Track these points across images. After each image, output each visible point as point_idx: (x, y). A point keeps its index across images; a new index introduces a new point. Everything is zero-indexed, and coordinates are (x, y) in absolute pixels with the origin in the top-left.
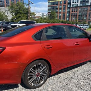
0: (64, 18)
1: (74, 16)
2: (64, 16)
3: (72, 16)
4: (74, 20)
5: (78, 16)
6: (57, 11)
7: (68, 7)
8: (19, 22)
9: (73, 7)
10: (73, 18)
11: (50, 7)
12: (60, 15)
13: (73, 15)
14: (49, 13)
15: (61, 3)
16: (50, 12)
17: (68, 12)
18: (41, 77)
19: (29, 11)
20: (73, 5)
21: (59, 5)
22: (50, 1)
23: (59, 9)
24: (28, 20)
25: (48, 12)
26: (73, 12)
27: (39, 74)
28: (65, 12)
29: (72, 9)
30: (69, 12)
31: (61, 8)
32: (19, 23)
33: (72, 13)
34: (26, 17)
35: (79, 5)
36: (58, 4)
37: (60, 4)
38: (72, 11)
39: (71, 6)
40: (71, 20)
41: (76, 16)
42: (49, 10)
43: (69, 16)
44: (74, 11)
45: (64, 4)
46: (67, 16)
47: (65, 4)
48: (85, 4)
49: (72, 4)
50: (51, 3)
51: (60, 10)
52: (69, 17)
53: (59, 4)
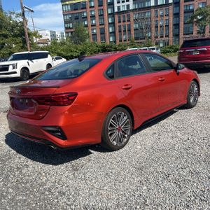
0: (103, 39)
1: (125, 31)
2: (103, 33)
3: (120, 31)
4: (125, 41)
5: (133, 32)
6: (86, 23)
7: (110, 12)
8: (11, 57)
9: (119, 12)
10: (124, 37)
11: (69, 14)
12: (95, 31)
13: (123, 29)
14: (68, 31)
15: (92, 5)
16: (70, 28)
17: (109, 24)
18: (123, 132)
19: (26, 29)
20: (119, 8)
21: (89, 9)
22: (67, 3)
23: (89, 18)
24: (27, 51)
25: (66, 28)
26: (122, 24)
27: (120, 127)
28: (103, 24)
29: (119, 17)
30: (113, 24)
31: (93, 17)
32: (11, 60)
33: (120, 26)
34: (21, 45)
35: (131, 8)
36: (85, 8)
37: (91, 7)
38: (120, 22)
39: (116, 10)
40: (121, 41)
41: (129, 30)
42: (66, 22)
43: (114, 33)
44: (124, 21)
45: (99, 6)
46: (111, 33)
47: (102, 6)
48: (144, 5)
49: (116, 5)
50: (69, 7)
51: (92, 20)
52: (115, 35)
53: (88, 7)
